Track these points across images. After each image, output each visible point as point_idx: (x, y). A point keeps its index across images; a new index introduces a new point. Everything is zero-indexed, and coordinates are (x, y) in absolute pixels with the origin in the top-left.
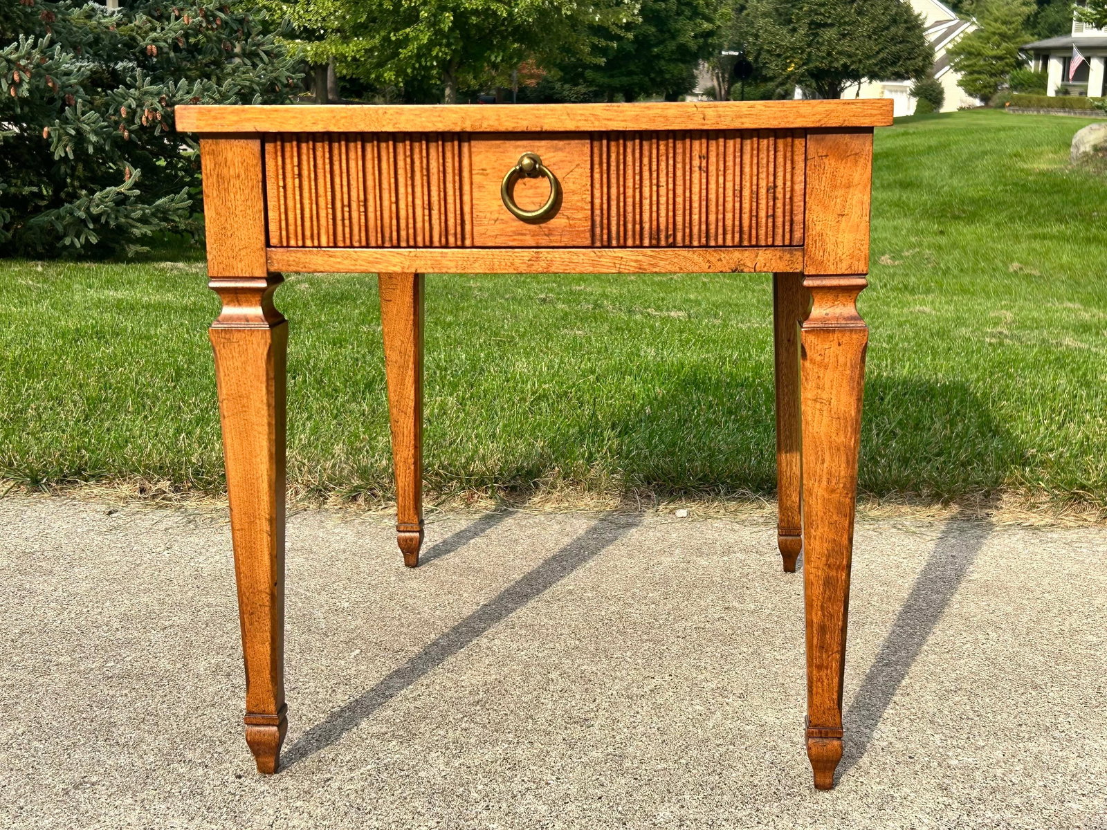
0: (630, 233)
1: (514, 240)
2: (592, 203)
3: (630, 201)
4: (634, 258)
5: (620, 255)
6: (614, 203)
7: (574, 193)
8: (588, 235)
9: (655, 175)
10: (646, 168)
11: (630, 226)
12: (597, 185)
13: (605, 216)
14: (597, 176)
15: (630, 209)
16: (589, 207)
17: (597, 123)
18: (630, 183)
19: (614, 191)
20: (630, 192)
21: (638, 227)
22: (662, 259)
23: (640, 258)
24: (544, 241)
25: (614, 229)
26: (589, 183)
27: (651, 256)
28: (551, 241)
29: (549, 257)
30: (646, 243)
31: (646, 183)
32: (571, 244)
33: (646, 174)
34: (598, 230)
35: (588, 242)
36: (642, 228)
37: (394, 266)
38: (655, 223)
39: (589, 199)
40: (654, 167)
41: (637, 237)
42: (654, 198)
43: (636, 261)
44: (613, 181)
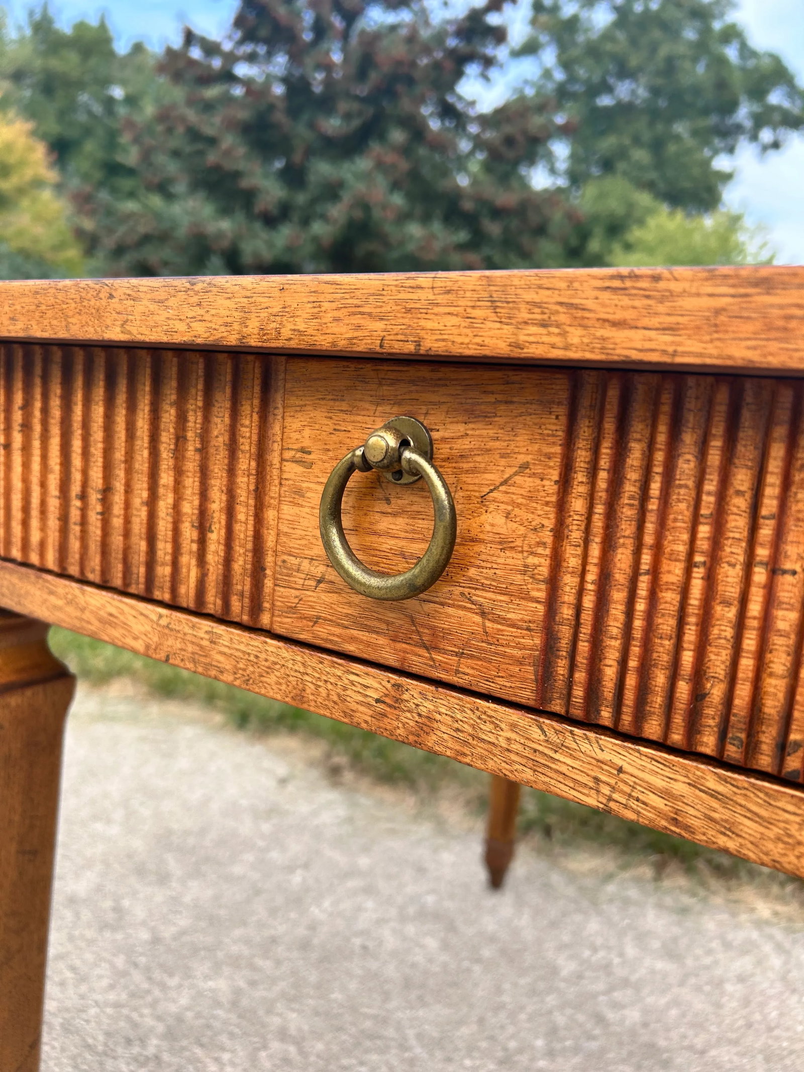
0: (657, 700)
1: (353, 639)
2: (553, 583)
3: (670, 598)
4: (659, 783)
5: (618, 761)
6: (618, 596)
7: (505, 544)
8: (529, 672)
9: (766, 532)
10: (739, 504)
11: (660, 679)
12: (576, 534)
13: (586, 630)
14: (578, 505)
15: (666, 624)
16: (540, 593)
17: (576, 336)
18: (677, 544)
19: (623, 558)
20: (673, 572)
21: (683, 689)
22: (755, 817)
23: (680, 788)
24: (418, 661)
25: (610, 672)
26: (550, 523)
27: (714, 794)
28: (434, 664)
29: (427, 707)
30: (708, 743)
31: (735, 551)
32: (483, 687)
33: (737, 524)
34: (561, 667)
35: (527, 695)
36: (698, 696)
37: (136, 638)
38: (743, 692)
39: (544, 571)
40: (769, 505)
41: (678, 720)
42: (755, 608)
43: (666, 794)
44: (626, 529)
